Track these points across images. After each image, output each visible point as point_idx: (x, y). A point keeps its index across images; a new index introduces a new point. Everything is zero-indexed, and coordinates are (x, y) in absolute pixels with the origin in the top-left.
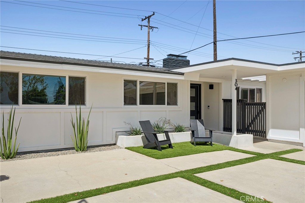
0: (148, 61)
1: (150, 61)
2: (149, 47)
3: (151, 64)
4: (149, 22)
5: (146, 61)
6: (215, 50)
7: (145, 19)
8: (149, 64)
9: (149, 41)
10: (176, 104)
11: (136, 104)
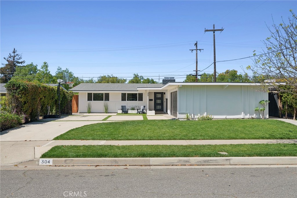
0: (197, 72)
1: (198, 72)
2: (197, 63)
3: (198, 74)
4: (197, 46)
5: (195, 72)
7: (195, 45)
9: (197, 59)
10: (142, 100)
11: (126, 101)
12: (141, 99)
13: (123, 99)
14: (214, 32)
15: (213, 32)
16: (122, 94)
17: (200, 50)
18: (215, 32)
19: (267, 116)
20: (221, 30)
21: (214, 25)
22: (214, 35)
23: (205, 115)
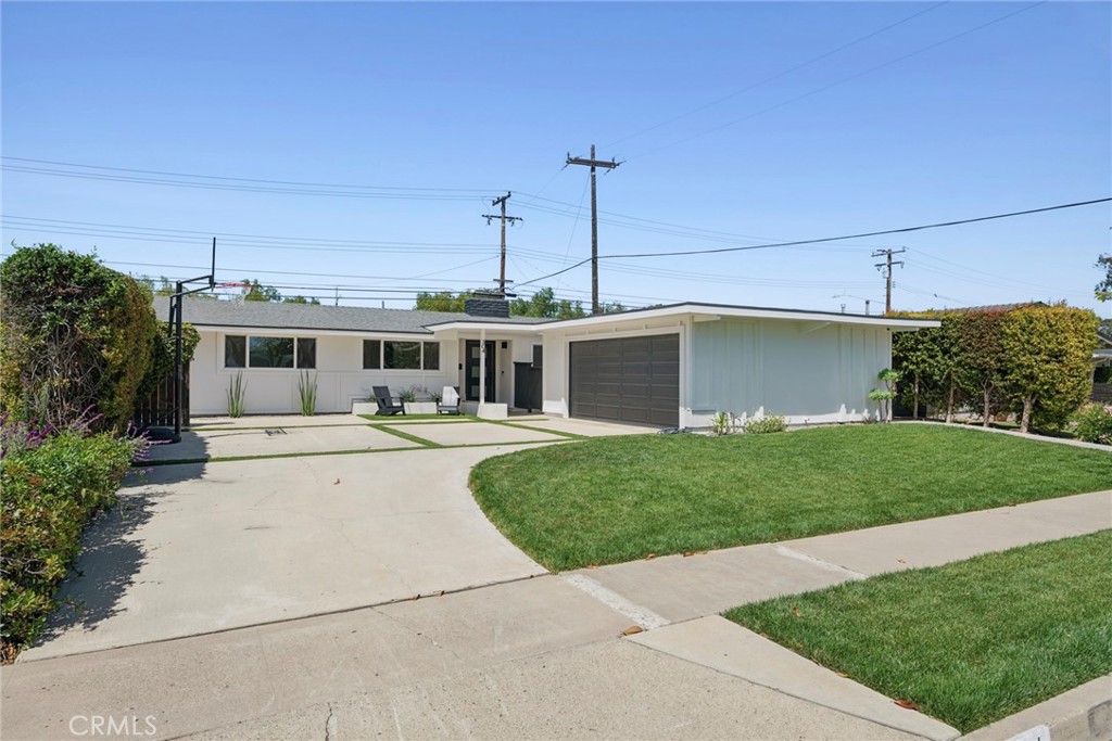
0: (502, 285)
1: (506, 285)
2: (503, 258)
3: (507, 291)
4: (503, 207)
5: (498, 285)
6: (595, 273)
7: (497, 203)
8: (503, 291)
9: (503, 245)
10: (437, 368)
11: (379, 367)
12: (432, 362)
13: (370, 360)
14: (593, 170)
15: (590, 168)
16: (365, 342)
17: (511, 219)
18: (597, 168)
19: (890, 417)
20: (611, 165)
21: (593, 148)
22: (594, 177)
23: (759, 416)
